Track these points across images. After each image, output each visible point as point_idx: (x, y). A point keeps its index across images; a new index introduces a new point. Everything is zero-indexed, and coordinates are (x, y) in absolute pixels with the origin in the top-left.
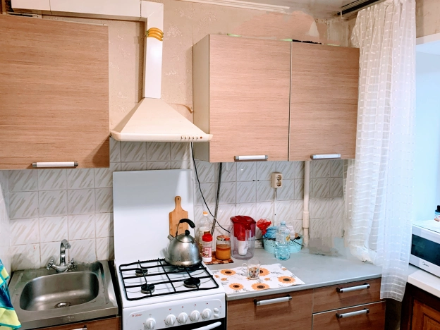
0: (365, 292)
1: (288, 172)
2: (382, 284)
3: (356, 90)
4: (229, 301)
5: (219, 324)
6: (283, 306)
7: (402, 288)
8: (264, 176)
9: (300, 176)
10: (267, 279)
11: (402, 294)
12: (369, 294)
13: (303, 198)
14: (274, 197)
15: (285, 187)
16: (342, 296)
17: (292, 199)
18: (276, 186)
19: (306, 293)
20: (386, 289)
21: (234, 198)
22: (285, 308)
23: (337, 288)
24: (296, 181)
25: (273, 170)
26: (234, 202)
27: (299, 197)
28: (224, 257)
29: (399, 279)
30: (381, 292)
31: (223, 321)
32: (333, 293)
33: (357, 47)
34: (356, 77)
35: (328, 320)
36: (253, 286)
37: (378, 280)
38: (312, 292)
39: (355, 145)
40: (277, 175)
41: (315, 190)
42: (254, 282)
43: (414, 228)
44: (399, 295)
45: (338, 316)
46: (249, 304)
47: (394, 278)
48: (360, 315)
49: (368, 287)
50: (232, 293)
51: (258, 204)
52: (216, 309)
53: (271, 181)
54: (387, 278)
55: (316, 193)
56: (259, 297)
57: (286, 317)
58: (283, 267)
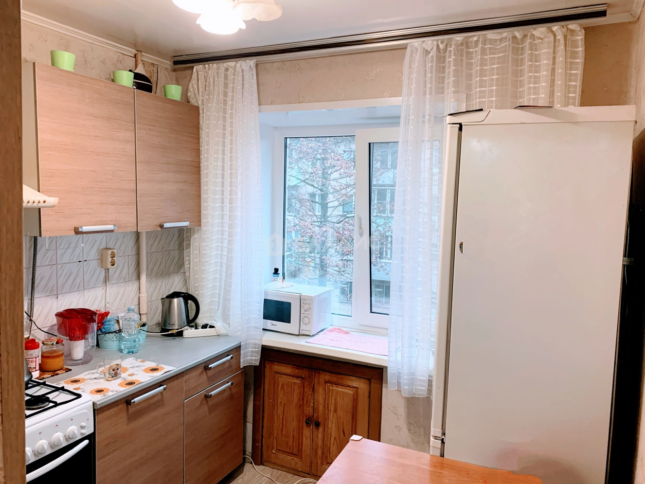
0: (227, 365)
1: (120, 246)
2: (242, 352)
3: (198, 152)
4: (98, 410)
5: (86, 442)
6: (156, 399)
7: (257, 352)
8: (93, 254)
9: (134, 252)
10: (129, 375)
11: (258, 357)
12: (231, 366)
13: (139, 278)
14: (106, 280)
15: (118, 266)
16: (210, 373)
17: (126, 281)
18: (109, 266)
19: (177, 379)
20: (244, 357)
21: (55, 288)
22: (158, 401)
23: (205, 366)
24: (130, 257)
25: (103, 246)
26: (55, 293)
27: (135, 277)
28: (56, 367)
29: (255, 344)
30: (241, 361)
31: (91, 437)
32: (202, 372)
33: (196, 105)
34: (197, 138)
35: (198, 403)
36: (120, 385)
37: (238, 349)
38: (183, 376)
39: (200, 212)
40: (110, 252)
41: (150, 267)
42: (119, 381)
43: (266, 293)
44: (255, 360)
45: (207, 397)
46: (120, 406)
47: (250, 344)
48: (224, 391)
49: (232, 357)
50: (99, 399)
51: (86, 292)
52: (83, 424)
53: (102, 260)
54: (246, 344)
55: (152, 270)
56: (132, 395)
57: (160, 412)
58: (139, 360)
